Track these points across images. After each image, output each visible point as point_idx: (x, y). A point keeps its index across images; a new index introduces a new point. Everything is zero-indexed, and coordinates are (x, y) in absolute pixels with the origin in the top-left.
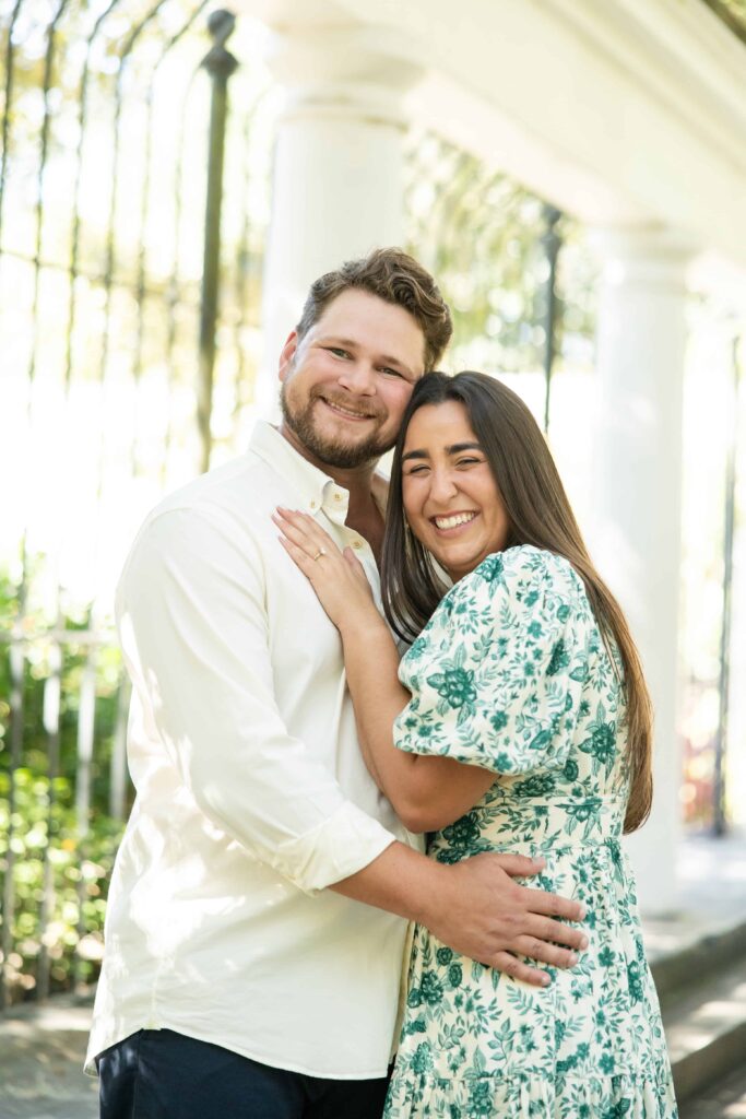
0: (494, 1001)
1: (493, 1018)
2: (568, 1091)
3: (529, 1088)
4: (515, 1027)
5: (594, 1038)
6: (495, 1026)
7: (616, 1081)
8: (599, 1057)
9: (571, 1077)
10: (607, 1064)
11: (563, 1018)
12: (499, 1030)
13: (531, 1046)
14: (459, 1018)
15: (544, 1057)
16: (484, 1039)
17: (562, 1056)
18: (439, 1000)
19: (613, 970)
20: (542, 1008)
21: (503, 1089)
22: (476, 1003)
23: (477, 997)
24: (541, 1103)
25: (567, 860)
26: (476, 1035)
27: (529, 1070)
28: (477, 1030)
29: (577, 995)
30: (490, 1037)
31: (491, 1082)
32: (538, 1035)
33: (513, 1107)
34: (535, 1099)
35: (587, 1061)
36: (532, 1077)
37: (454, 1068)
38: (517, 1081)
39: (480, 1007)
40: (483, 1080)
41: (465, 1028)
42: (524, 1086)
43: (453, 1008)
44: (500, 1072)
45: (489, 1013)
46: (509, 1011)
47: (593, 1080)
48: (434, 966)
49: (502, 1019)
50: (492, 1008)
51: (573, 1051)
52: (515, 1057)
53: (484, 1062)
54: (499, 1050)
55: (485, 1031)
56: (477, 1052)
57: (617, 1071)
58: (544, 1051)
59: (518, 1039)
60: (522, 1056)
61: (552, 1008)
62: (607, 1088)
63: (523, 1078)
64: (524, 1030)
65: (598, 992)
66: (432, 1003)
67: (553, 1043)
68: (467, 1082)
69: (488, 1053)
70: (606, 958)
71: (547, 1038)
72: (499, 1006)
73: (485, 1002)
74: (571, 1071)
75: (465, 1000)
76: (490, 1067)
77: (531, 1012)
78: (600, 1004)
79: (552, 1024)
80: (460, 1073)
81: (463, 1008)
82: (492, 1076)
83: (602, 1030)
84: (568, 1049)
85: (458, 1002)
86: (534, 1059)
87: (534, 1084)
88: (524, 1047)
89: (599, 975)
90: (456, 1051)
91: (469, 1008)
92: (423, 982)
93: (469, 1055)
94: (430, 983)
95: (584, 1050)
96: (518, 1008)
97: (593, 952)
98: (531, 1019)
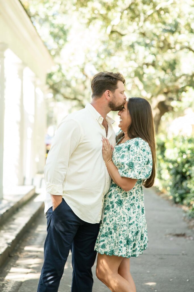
0: (119, 212)
1: (119, 215)
2: (130, 229)
3: (123, 228)
4: (122, 217)
5: (135, 220)
6: (119, 216)
7: (138, 228)
8: (136, 223)
9: (131, 227)
10: (137, 225)
11: (131, 216)
12: (119, 217)
13: (125, 221)
14: (112, 214)
15: (127, 223)
16: (117, 218)
17: (130, 223)
18: (109, 210)
19: (139, 209)
20: (127, 214)
21: (119, 227)
22: (116, 212)
23: (117, 211)
24: (125, 230)
25: (135, 190)
26: (116, 217)
27: (124, 225)
28: (116, 216)
29: (134, 213)
30: (118, 218)
31: (117, 225)
32: (126, 219)
33: (120, 230)
34: (124, 229)
35: (134, 224)
36: (124, 226)
37: (110, 222)
38: (121, 226)
39: (117, 213)
40: (116, 225)
41: (114, 216)
42: (122, 227)
43: (112, 212)
44: (119, 224)
45: (118, 214)
46: (121, 214)
47: (135, 227)
48: (109, 204)
49: (120, 215)
50: (119, 213)
51: (132, 222)
52: (122, 222)
53: (116, 222)
54: (119, 220)
55: (117, 217)
56: (115, 220)
57: (138, 226)
58: (126, 222)
59: (122, 219)
60: (123, 222)
61: (129, 215)
62: (136, 228)
63: (122, 226)
64: (124, 218)
65: (137, 213)
66: (108, 210)
67: (128, 221)
68: (113, 225)
69: (117, 220)
70: (139, 207)
71: (127, 220)
72: (120, 213)
73: (118, 212)
74: (131, 225)
75: (114, 211)
76: (117, 223)
77: (125, 215)
78: (137, 215)
79: (128, 217)
80: (112, 223)
81: (113, 212)
82: (117, 224)
83: (137, 219)
84: (131, 222)
85: (113, 211)
86: (125, 223)
87: (124, 227)
88: (123, 221)
89: (137, 210)
90: (111, 219)
91: (115, 212)
92: (107, 206)
93: (114, 220)
94: (108, 207)
95: (134, 222)
96: (123, 214)
97: (137, 206)
98: (125, 216)
